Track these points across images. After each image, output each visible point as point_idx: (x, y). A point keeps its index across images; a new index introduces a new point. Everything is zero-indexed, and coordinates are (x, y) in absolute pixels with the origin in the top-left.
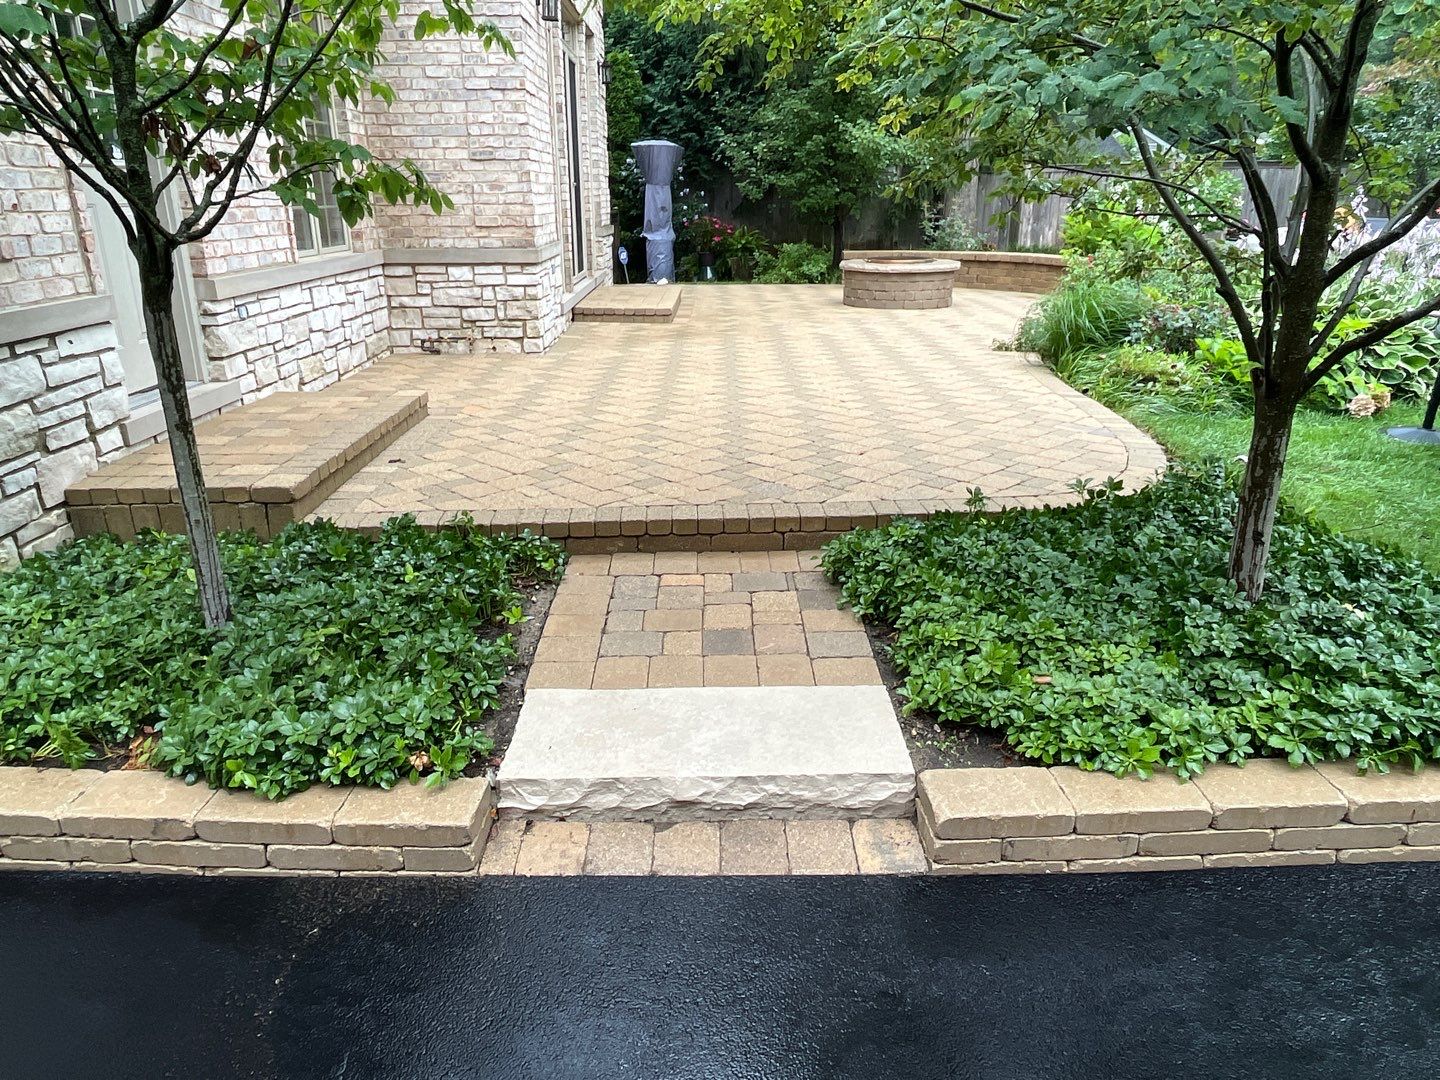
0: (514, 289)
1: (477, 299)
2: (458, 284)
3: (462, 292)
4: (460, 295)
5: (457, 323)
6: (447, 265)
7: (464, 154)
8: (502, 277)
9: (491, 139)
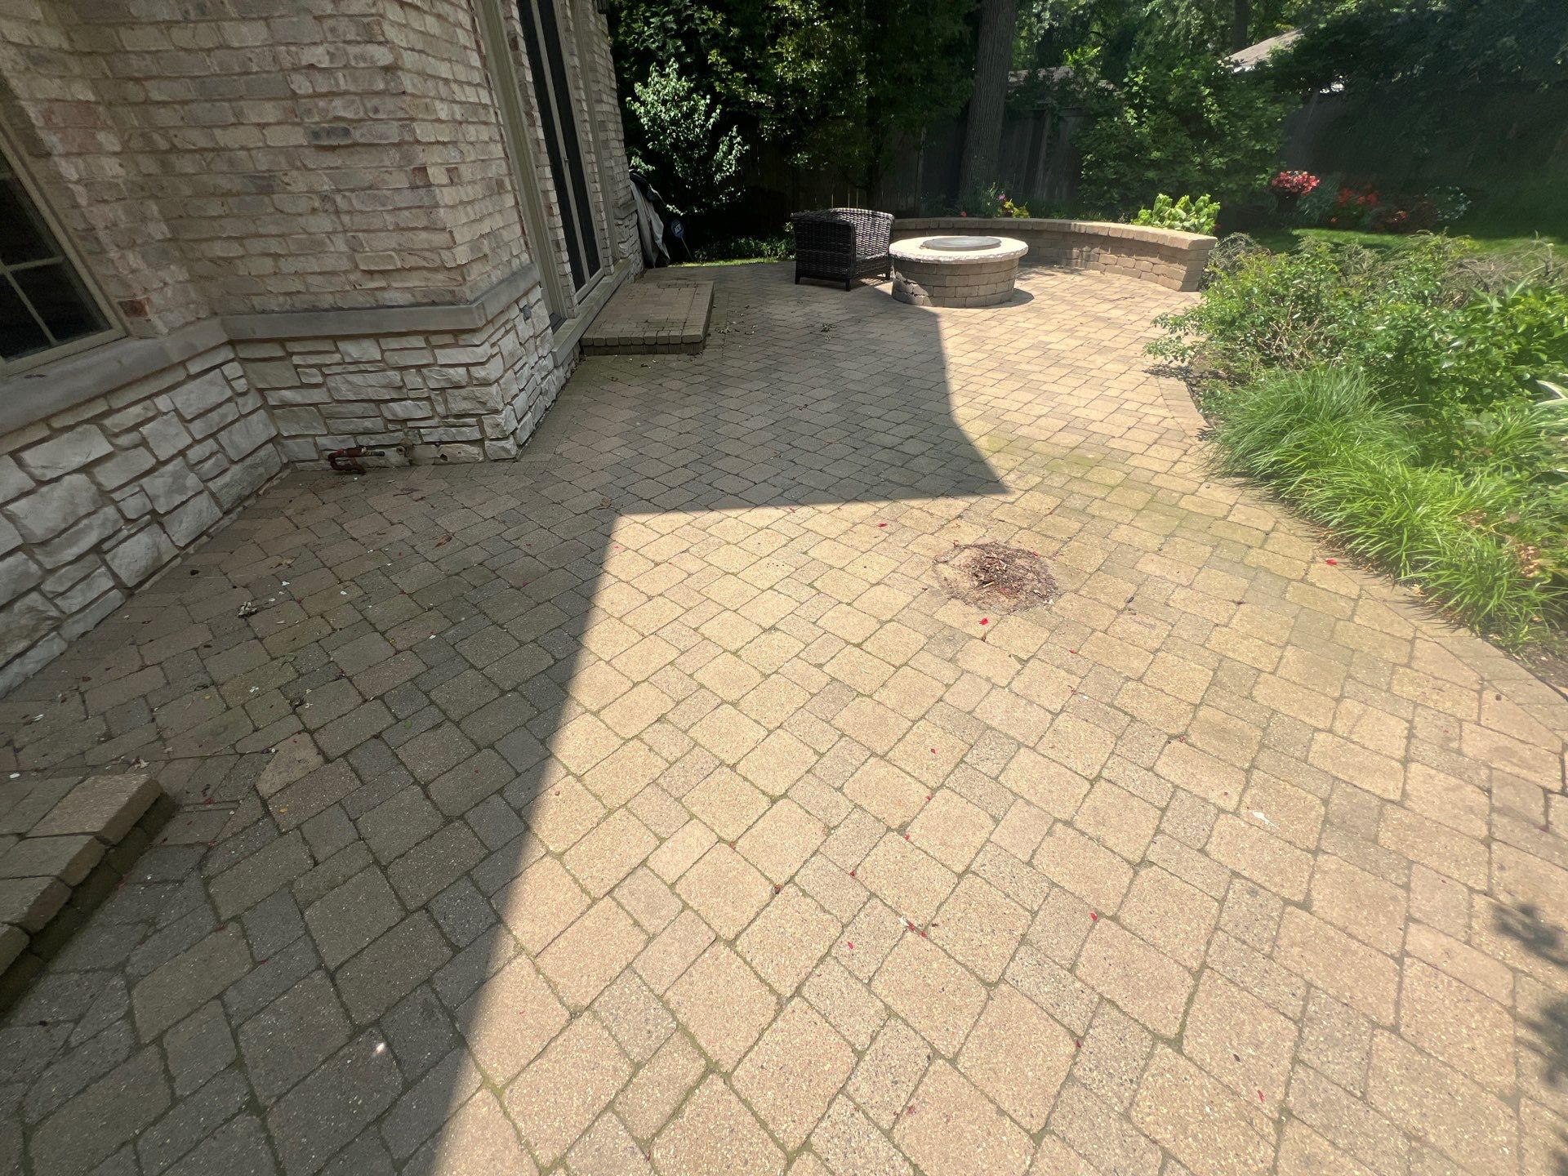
0: (451, 371)
1: (400, 388)
2: (362, 367)
3: (372, 379)
4: (372, 384)
5: (379, 424)
6: (335, 339)
7: (298, 137)
8: (426, 353)
9: (338, 102)
